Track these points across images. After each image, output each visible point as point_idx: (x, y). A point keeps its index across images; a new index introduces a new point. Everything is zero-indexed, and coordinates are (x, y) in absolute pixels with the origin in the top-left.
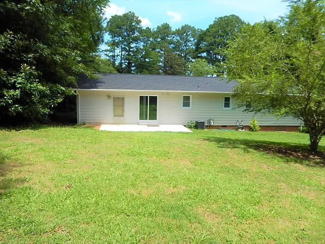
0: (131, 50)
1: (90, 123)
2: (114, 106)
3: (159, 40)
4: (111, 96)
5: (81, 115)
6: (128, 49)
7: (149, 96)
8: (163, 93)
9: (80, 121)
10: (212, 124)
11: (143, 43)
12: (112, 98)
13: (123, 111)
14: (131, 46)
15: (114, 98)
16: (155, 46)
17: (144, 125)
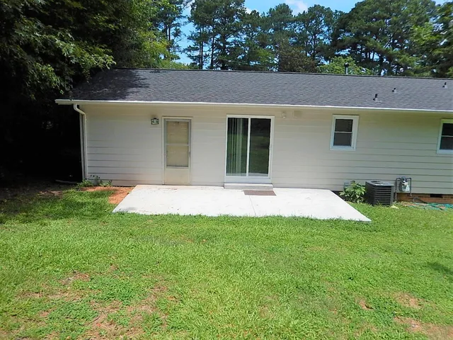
0: (227, 46)
1: (111, 181)
2: (167, 141)
3: (271, 31)
4: (159, 117)
5: (90, 162)
6: (222, 45)
7: (250, 117)
8: (284, 111)
9: (88, 175)
10: (407, 190)
11: (245, 36)
12: (162, 123)
13: (189, 154)
14: (227, 41)
15: (167, 123)
16: (265, 40)
17: (236, 188)
